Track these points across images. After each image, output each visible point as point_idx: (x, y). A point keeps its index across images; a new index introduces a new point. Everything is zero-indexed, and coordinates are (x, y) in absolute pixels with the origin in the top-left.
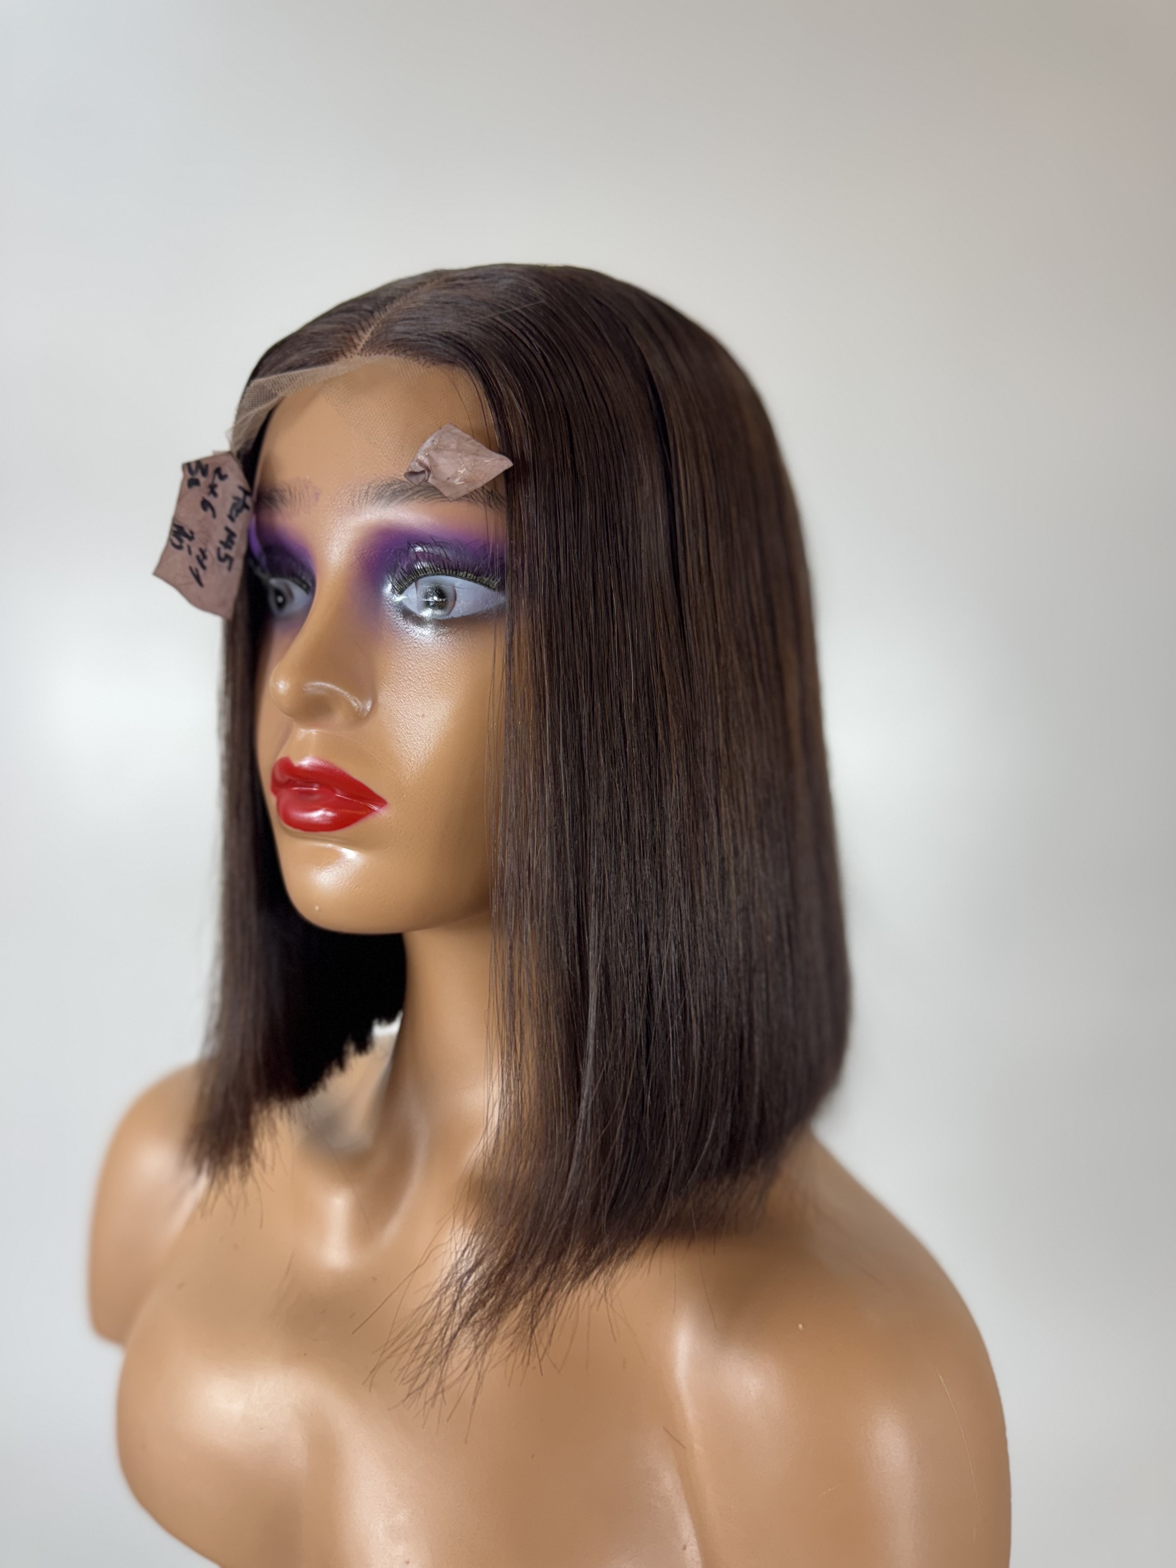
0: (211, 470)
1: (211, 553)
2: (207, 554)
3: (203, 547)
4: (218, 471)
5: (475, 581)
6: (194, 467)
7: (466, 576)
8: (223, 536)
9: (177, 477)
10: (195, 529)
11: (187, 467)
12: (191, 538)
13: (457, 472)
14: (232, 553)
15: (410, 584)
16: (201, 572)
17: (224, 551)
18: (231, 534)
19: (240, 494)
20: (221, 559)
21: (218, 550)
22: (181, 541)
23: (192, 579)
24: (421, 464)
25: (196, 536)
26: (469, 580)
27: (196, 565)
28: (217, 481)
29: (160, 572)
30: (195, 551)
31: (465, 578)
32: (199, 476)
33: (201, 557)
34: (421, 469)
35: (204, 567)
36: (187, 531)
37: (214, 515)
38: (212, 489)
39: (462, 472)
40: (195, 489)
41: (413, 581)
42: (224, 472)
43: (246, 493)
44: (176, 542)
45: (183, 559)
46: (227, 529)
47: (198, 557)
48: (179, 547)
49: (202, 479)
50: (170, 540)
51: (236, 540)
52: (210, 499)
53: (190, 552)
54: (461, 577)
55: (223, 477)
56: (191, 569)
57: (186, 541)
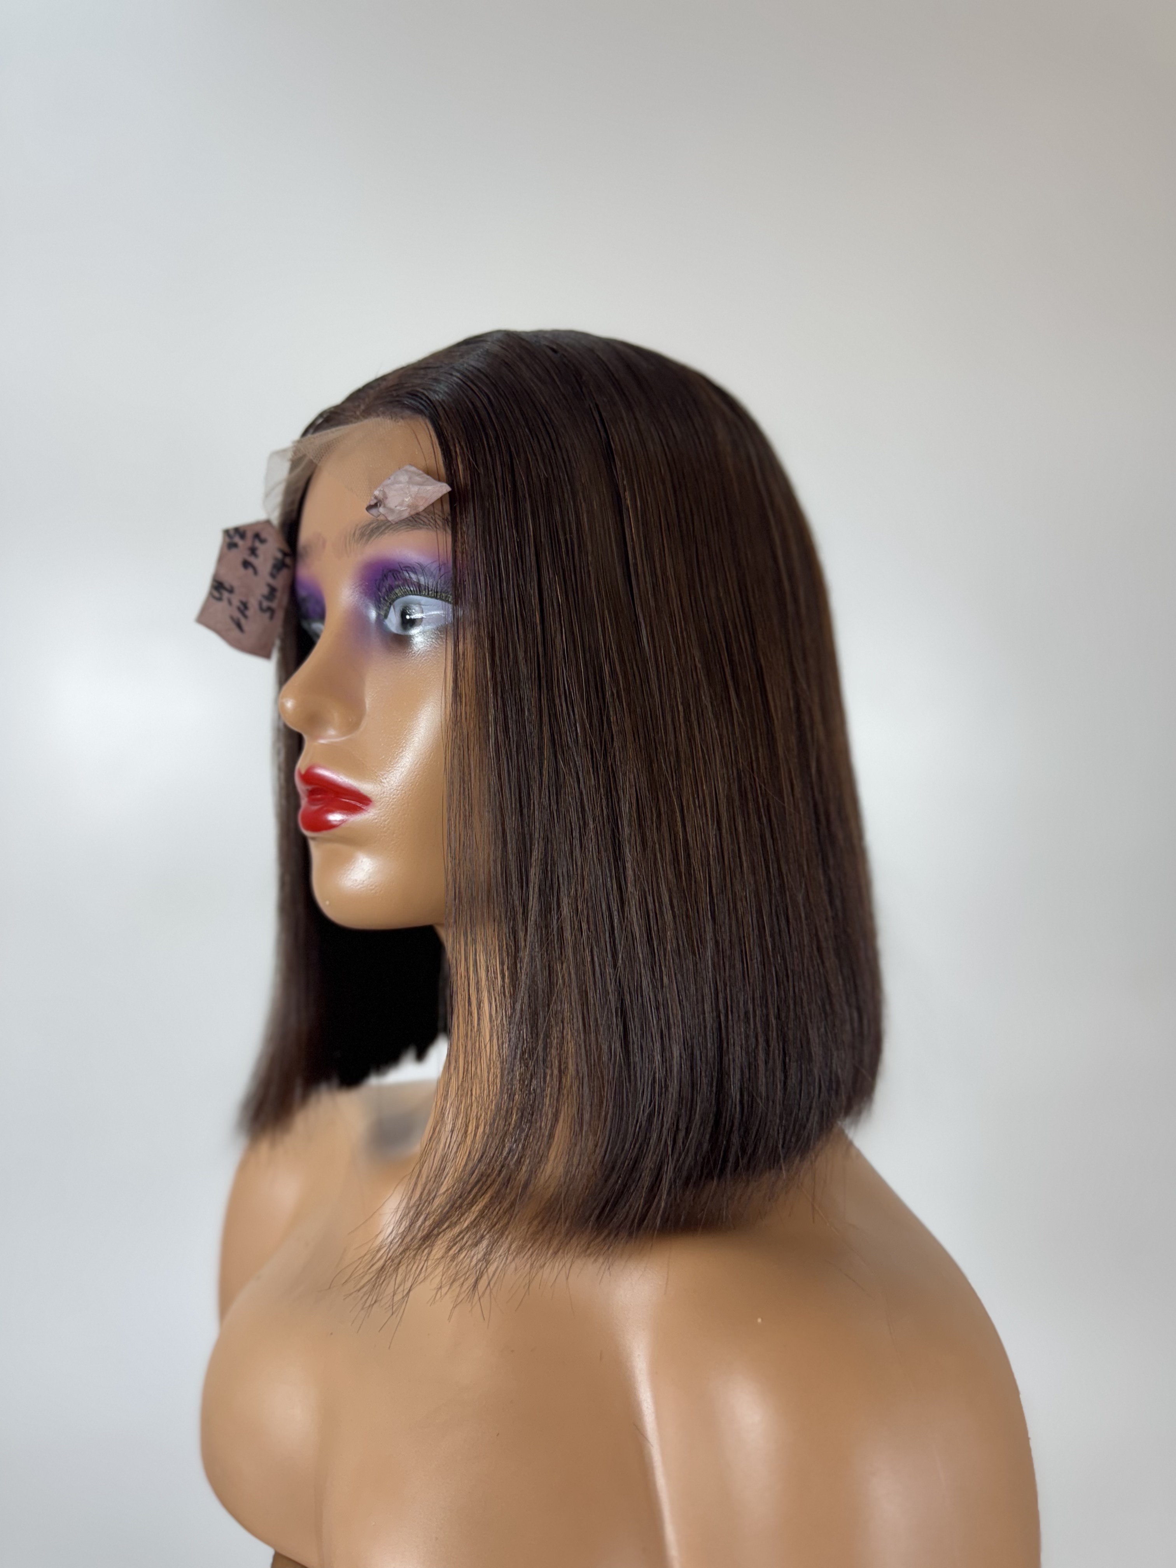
0: (249, 535)
1: (253, 604)
2: (249, 605)
3: (244, 599)
4: (257, 536)
5: (436, 597)
6: (232, 533)
7: (428, 594)
8: (265, 590)
9: (216, 542)
10: (235, 583)
11: (227, 533)
12: (231, 591)
14: (274, 605)
15: (389, 608)
16: (243, 621)
17: (265, 604)
19: (279, 555)
20: (262, 610)
21: (260, 604)
22: (221, 594)
23: (233, 626)
24: (376, 498)
25: (237, 590)
26: (432, 597)
27: (237, 615)
28: (257, 544)
29: (204, 619)
30: (236, 602)
31: (428, 596)
32: (237, 539)
33: (242, 607)
34: (375, 501)
35: (245, 616)
36: (227, 585)
37: (256, 572)
38: (253, 551)
39: (407, 500)
40: (234, 551)
42: (264, 535)
43: (285, 554)
44: (216, 594)
45: (224, 610)
46: (269, 585)
47: (239, 609)
48: (220, 599)
49: (240, 542)
50: (211, 595)
51: (278, 594)
52: (252, 559)
53: (230, 602)
54: (424, 595)
55: (263, 541)
56: (232, 618)
57: (226, 595)
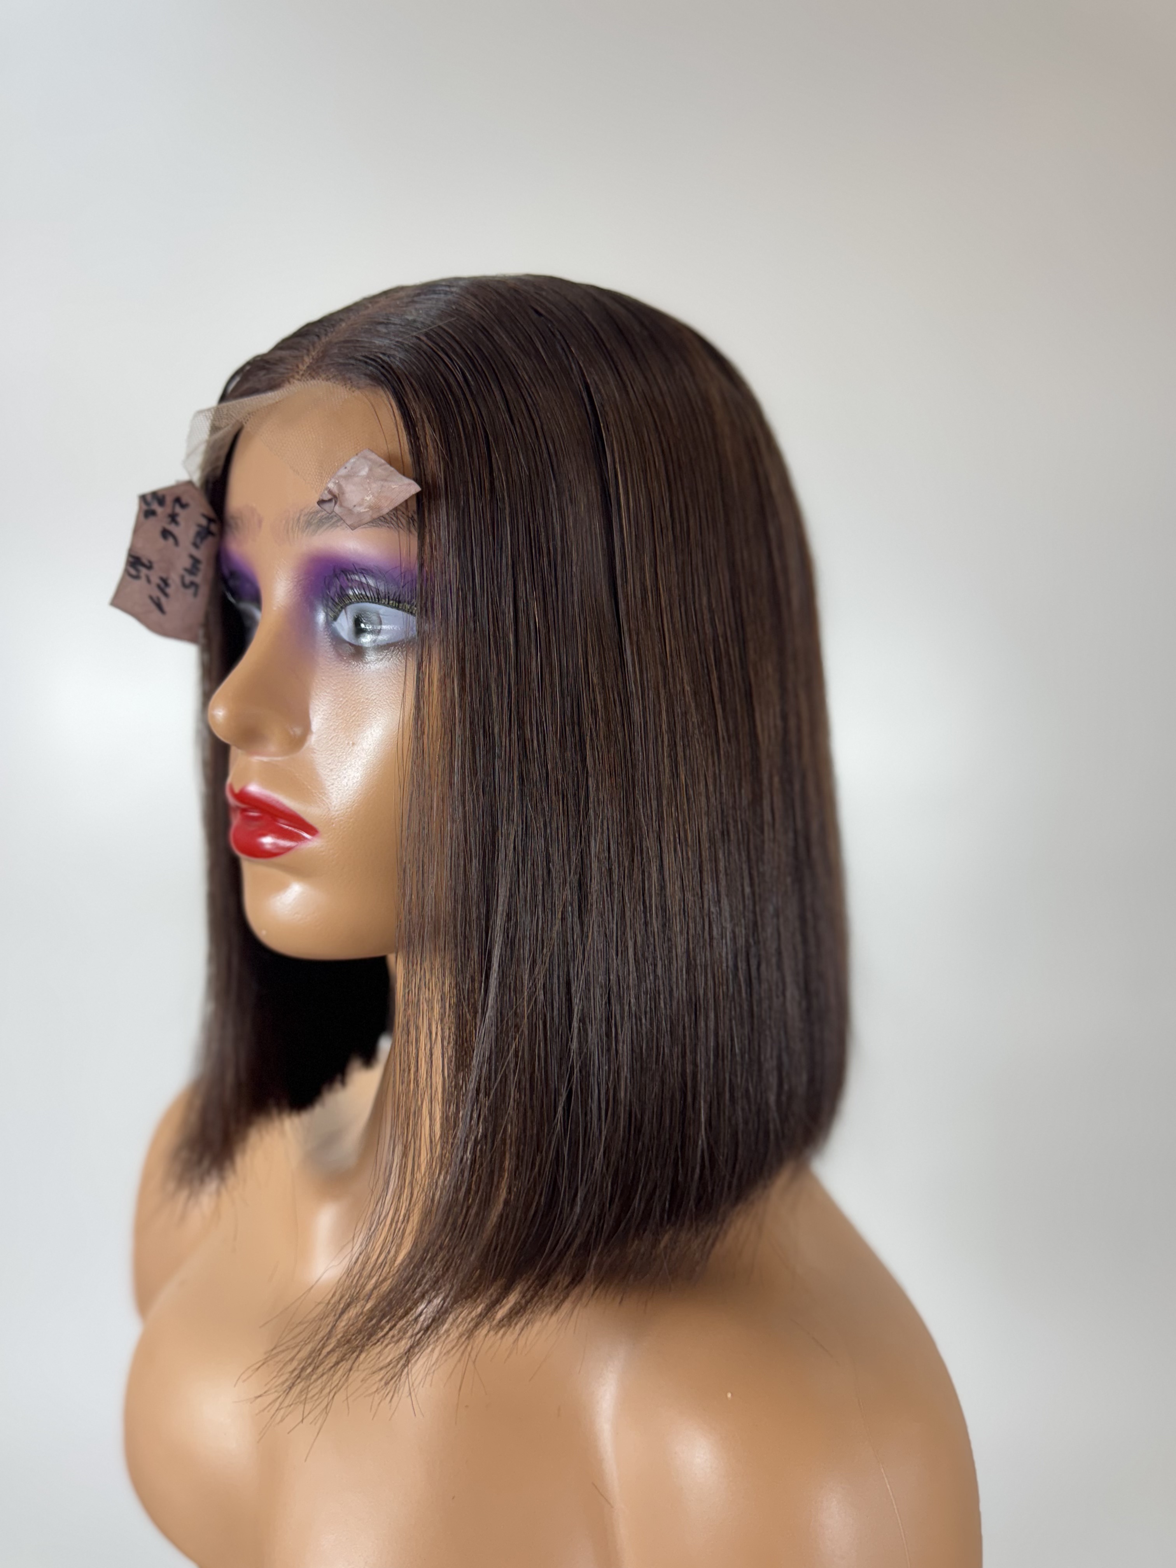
0: (169, 500)
1: (175, 579)
2: (170, 582)
3: (164, 575)
4: (178, 500)
5: (398, 608)
6: (149, 499)
7: (389, 603)
8: (187, 563)
9: (131, 510)
10: (154, 558)
11: (143, 498)
12: (149, 567)
13: (363, 499)
14: (198, 579)
15: (340, 611)
16: (163, 600)
17: (188, 578)
18: (196, 561)
19: (204, 522)
20: (185, 586)
21: (182, 578)
22: (138, 570)
23: (153, 607)
24: (330, 492)
25: (155, 566)
26: (392, 607)
27: (156, 593)
28: (178, 509)
29: (119, 601)
30: (155, 580)
31: (388, 605)
32: (155, 506)
33: (162, 585)
34: (329, 497)
35: (166, 595)
36: (145, 561)
37: (176, 542)
38: (173, 518)
39: (368, 499)
40: (152, 519)
41: (342, 608)
42: (185, 500)
43: (210, 520)
44: (133, 572)
45: (141, 589)
46: (192, 557)
47: (159, 586)
48: (137, 577)
49: (159, 510)
50: (127, 572)
51: (202, 567)
52: (172, 528)
53: (149, 581)
54: (384, 604)
55: (184, 506)
56: (151, 598)
57: (144, 571)
